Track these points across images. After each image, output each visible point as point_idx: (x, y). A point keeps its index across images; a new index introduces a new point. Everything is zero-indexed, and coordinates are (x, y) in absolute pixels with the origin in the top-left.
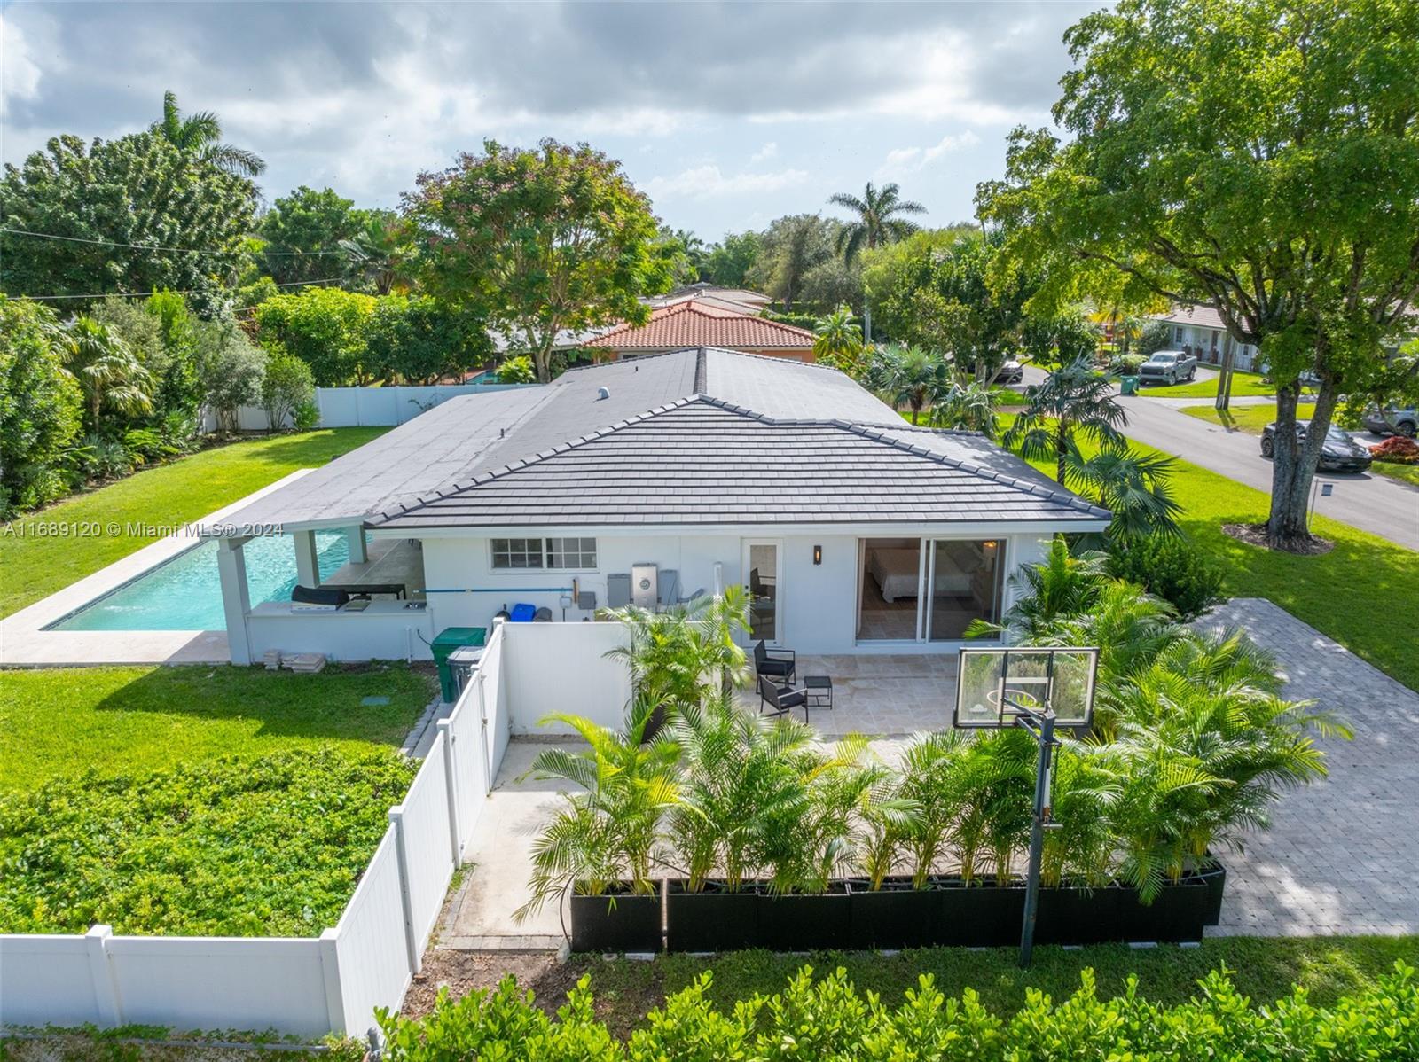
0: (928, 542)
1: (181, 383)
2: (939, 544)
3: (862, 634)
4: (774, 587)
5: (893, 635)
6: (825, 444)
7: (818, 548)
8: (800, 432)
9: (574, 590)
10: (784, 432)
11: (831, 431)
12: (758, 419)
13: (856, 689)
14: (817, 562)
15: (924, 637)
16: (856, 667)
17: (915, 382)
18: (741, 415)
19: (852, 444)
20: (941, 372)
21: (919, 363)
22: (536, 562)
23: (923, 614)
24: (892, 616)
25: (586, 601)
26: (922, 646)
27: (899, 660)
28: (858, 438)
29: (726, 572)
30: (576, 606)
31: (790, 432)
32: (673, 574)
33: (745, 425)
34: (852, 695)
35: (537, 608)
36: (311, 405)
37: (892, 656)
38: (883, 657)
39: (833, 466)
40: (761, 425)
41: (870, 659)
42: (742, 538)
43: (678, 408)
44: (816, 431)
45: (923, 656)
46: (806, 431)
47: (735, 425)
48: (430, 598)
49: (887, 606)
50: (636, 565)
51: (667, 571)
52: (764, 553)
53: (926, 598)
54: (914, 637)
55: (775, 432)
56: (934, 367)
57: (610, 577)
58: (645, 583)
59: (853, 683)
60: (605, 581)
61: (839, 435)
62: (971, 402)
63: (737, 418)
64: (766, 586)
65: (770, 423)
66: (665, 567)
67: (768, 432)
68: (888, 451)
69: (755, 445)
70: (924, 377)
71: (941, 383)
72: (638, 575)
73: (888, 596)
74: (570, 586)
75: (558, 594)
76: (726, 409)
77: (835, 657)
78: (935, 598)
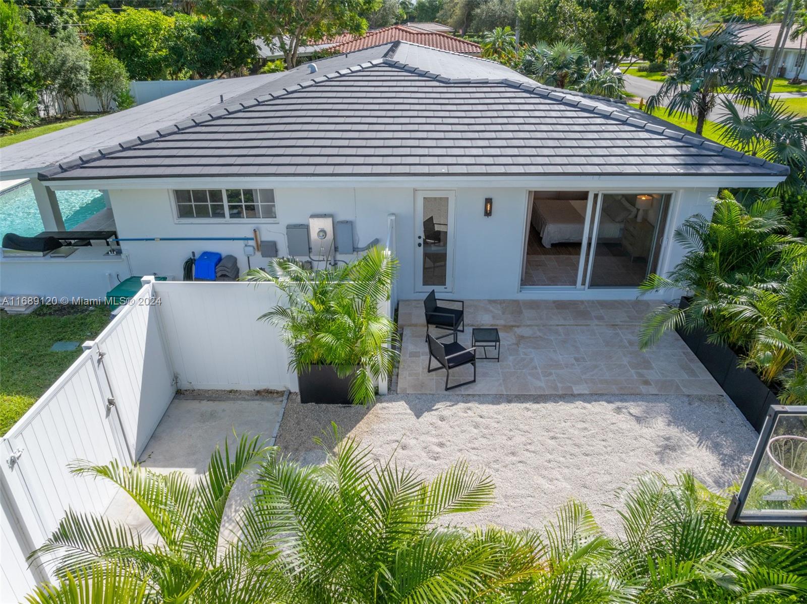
0: (596, 196)
1: (19, 73)
2: (606, 197)
3: (527, 280)
4: (446, 233)
5: (553, 281)
6: (497, 101)
7: (489, 201)
8: (474, 90)
9: (255, 238)
10: (459, 90)
11: (503, 89)
12: (435, 78)
13: (521, 338)
14: (488, 214)
15: (583, 283)
16: (520, 312)
17: (559, 68)
18: (420, 75)
19: (522, 101)
20: (579, 61)
21: (564, 54)
22: (218, 212)
23: (585, 262)
24: (551, 261)
25: (269, 249)
26: (581, 293)
27: (561, 305)
28: (528, 95)
29: (399, 221)
30: (259, 254)
31: (464, 90)
32: (350, 224)
33: (423, 84)
34: (517, 344)
35: (223, 256)
36: (128, 92)
37: (554, 302)
38: (546, 302)
39: (505, 120)
40: (437, 84)
41: (534, 305)
42: (415, 190)
43: (363, 70)
44: (488, 90)
45: (582, 302)
46: (479, 90)
47: (413, 84)
48: (124, 246)
49: (545, 251)
50: (313, 216)
51: (342, 222)
52: (437, 204)
53: (589, 244)
54: (574, 283)
55: (450, 90)
56: (576, 57)
57: (289, 227)
58: (323, 232)
59: (519, 331)
60: (285, 231)
61: (510, 93)
62: (604, 82)
63: (417, 78)
64: (439, 232)
65: (447, 82)
66: (341, 217)
67: (445, 90)
68: (556, 107)
69: (431, 101)
70: (566, 66)
71: (579, 70)
72: (316, 225)
73: (546, 242)
74: (251, 235)
75: (242, 243)
76: (406, 71)
77: (502, 302)
78: (598, 245)
